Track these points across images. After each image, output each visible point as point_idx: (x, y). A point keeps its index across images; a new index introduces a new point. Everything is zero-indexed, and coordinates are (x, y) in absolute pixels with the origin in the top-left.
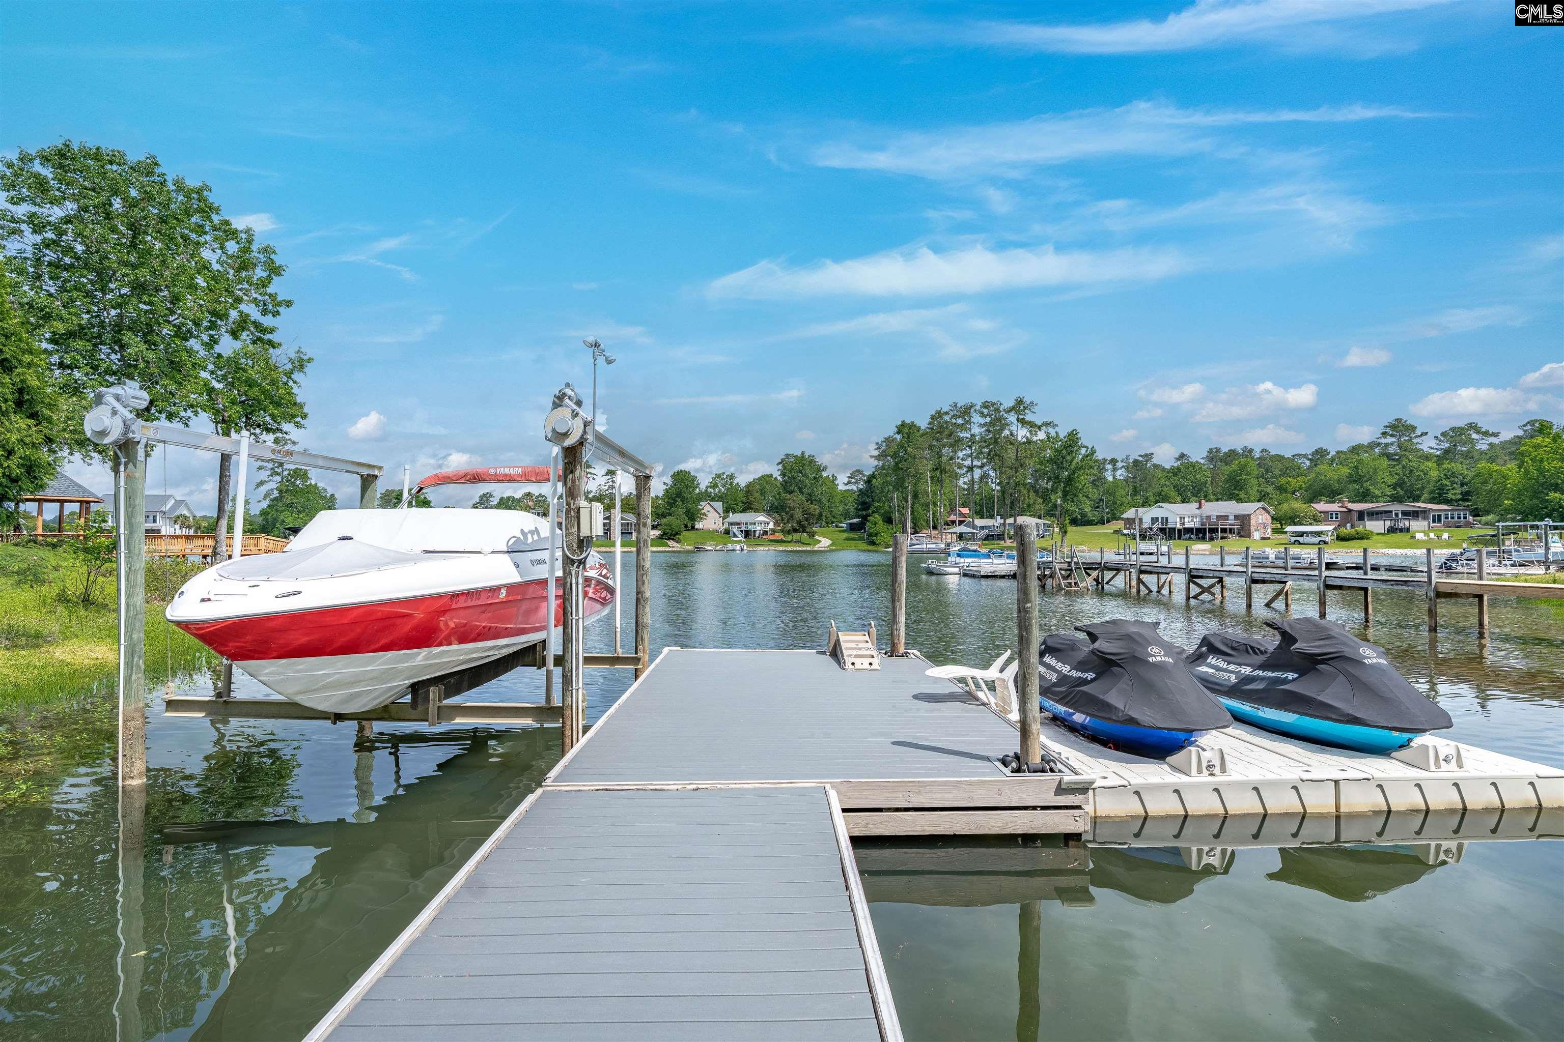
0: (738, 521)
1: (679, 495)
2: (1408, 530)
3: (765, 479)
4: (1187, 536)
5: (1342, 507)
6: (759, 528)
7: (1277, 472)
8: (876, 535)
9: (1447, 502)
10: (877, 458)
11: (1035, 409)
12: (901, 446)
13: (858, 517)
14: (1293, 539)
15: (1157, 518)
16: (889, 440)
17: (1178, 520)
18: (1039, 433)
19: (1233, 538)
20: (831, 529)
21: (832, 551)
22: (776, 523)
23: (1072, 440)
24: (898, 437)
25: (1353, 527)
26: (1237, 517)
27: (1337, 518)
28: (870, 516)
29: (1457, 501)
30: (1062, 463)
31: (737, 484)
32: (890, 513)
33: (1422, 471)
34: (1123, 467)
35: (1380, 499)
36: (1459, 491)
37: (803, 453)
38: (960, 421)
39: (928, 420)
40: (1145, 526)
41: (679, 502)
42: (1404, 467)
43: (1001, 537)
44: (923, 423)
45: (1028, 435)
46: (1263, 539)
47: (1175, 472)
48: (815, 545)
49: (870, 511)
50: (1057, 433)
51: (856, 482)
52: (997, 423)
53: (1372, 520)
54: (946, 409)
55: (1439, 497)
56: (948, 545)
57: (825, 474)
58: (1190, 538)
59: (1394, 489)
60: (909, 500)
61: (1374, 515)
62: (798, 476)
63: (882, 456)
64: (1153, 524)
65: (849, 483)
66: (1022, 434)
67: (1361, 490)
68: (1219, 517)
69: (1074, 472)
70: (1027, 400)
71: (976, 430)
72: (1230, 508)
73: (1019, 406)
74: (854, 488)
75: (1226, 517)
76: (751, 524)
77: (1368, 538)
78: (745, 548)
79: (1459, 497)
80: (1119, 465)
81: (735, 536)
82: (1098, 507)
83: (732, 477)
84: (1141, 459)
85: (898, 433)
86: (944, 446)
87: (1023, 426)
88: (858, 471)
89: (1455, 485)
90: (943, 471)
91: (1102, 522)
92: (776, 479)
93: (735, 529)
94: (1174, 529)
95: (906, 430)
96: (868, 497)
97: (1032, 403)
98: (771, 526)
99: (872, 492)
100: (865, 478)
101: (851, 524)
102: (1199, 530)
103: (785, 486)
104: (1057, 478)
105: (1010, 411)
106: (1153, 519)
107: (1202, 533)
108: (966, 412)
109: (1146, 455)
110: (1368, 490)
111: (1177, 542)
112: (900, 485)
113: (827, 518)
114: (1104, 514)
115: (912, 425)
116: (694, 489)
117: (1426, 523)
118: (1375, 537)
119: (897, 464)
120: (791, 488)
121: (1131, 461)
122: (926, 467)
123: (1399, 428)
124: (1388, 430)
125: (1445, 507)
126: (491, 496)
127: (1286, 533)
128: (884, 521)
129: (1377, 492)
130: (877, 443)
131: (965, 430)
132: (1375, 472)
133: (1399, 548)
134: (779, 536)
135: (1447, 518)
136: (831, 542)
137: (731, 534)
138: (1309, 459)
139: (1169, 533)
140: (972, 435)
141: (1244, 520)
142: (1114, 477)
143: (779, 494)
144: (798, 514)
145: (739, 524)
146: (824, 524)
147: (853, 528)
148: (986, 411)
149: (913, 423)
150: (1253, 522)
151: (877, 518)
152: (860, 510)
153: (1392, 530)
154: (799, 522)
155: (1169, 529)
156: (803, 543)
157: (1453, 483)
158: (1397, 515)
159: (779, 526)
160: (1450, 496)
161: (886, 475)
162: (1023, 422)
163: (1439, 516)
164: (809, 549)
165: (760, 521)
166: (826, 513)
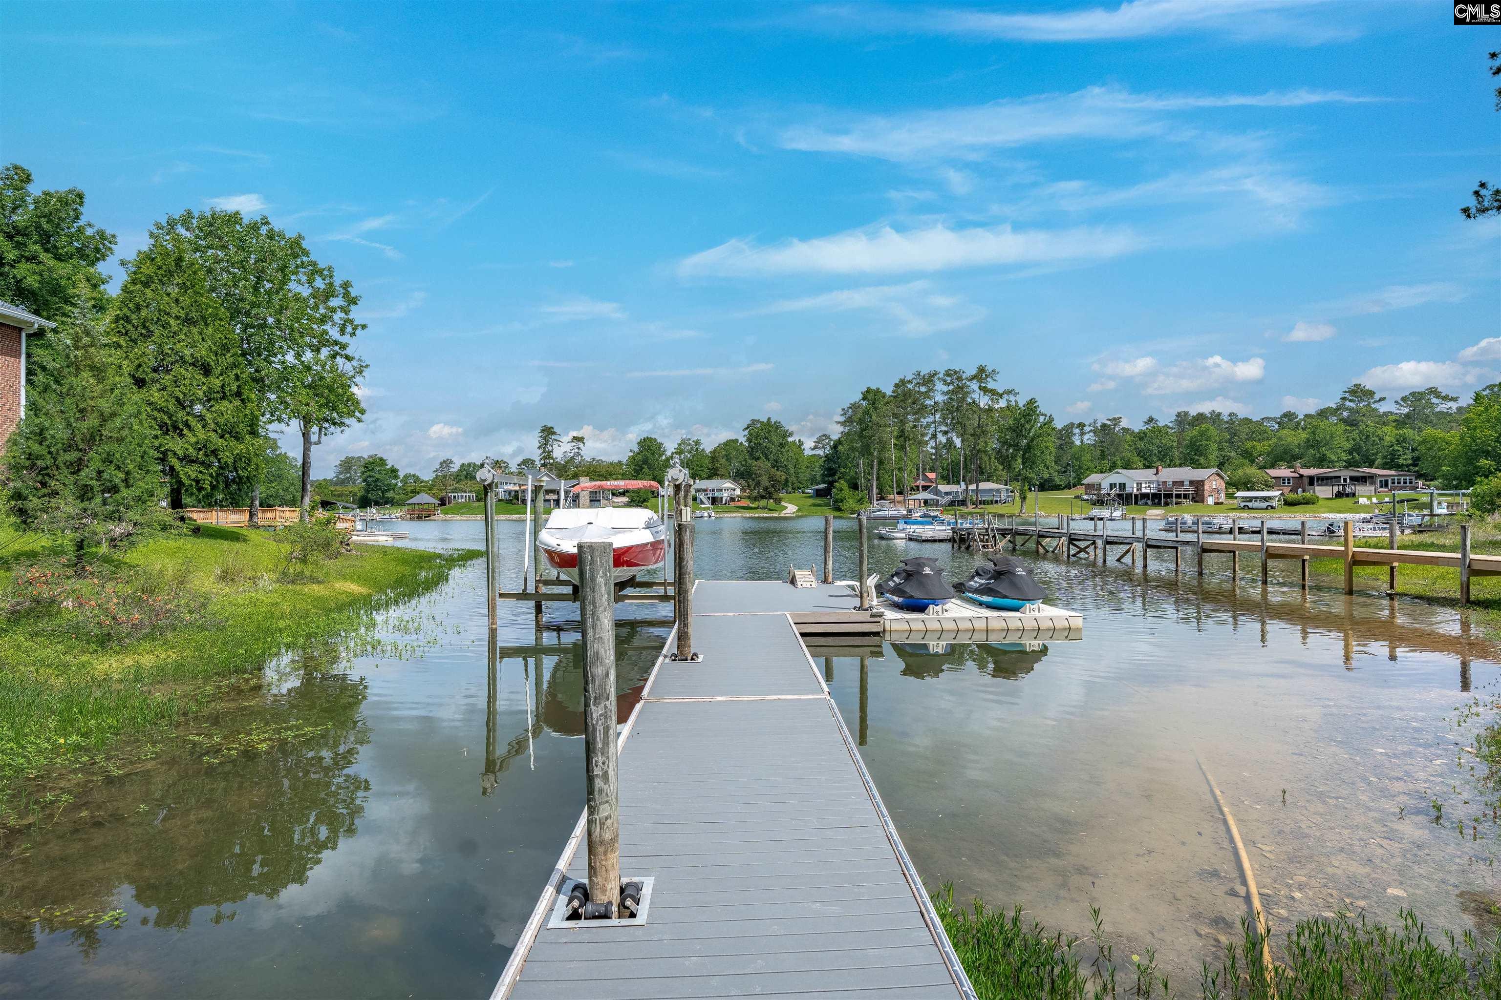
0: (704, 487)
1: (645, 461)
2: (1354, 495)
3: (731, 444)
4: (1144, 501)
5: (1294, 472)
6: (725, 495)
7: (1243, 436)
8: (842, 501)
9: (1398, 467)
10: (843, 424)
11: (997, 377)
12: (866, 412)
13: (824, 483)
14: (1242, 504)
15: (1115, 484)
16: (854, 406)
17: (1135, 485)
18: (1000, 400)
19: (1188, 503)
20: (798, 495)
21: (798, 517)
22: (743, 490)
23: (1031, 407)
24: (864, 403)
25: (1304, 491)
26: (1191, 483)
27: (1289, 483)
28: (836, 482)
29: (1408, 466)
30: (1021, 431)
31: (703, 450)
32: (855, 479)
33: (1378, 436)
34: (1091, 431)
35: (1336, 464)
36: (1409, 457)
37: (769, 419)
38: (923, 389)
39: (892, 388)
40: (1103, 492)
41: (646, 469)
42: (1361, 432)
43: (963, 503)
44: (888, 390)
45: (990, 403)
46: (1217, 504)
47: (1141, 436)
48: (781, 511)
49: (836, 477)
50: (1016, 401)
51: (823, 447)
52: (959, 391)
53: (1321, 485)
54: (908, 378)
55: (1391, 463)
56: (910, 511)
57: (790, 439)
58: (1146, 504)
59: (1350, 453)
60: (875, 466)
61: (1324, 480)
62: (764, 442)
63: (848, 421)
64: (1111, 489)
65: (815, 448)
66: (984, 401)
67: (1318, 455)
68: (1175, 483)
69: (1032, 440)
70: (989, 369)
71: (940, 398)
72: (1186, 474)
73: (981, 374)
74: (821, 452)
75: (1181, 483)
76: (718, 490)
77: (1313, 503)
78: (713, 514)
79: (1410, 462)
80: (1087, 429)
81: (702, 503)
82: (1065, 472)
83: (697, 443)
84: (1109, 423)
85: (864, 399)
86: (908, 414)
87: (985, 394)
88: (824, 435)
89: (1406, 451)
90: (907, 439)
91: (1068, 487)
92: (741, 443)
93: (702, 496)
94: (1131, 494)
95: (870, 397)
96: (835, 463)
97: (994, 371)
98: (738, 492)
99: (838, 458)
100: (832, 443)
101: (817, 490)
102: (1155, 496)
103: (751, 451)
104: (1017, 445)
105: (972, 379)
106: (1111, 485)
107: (1158, 499)
108: (928, 380)
109: (1115, 419)
110: (1324, 455)
111: (1133, 507)
112: (866, 451)
113: (793, 484)
114: (1071, 479)
115: (878, 391)
116: (660, 456)
117: (1373, 488)
118: (1320, 502)
119: (862, 430)
120: (757, 454)
121: (1099, 425)
122: (890, 436)
123: (1358, 392)
124: (1347, 395)
125: (1392, 472)
126: (451, 462)
127: (1236, 498)
128: (849, 487)
129: (1333, 458)
130: (843, 409)
131: (929, 398)
132: (1332, 437)
133: (1340, 512)
134: (746, 503)
135: (1393, 483)
136: (797, 508)
137: (698, 501)
138: (1277, 423)
139: (1125, 498)
140: (935, 403)
141: (1198, 485)
142: (1082, 441)
143: (745, 460)
144: (765, 481)
145: (705, 490)
146: (790, 490)
147: (819, 494)
148: (949, 379)
149: (878, 389)
150: (1207, 487)
151: (843, 484)
152: (826, 476)
153: (1339, 495)
154: (766, 489)
155: (1127, 494)
156: (770, 510)
157: (1404, 448)
158: (1345, 480)
159: (745, 492)
160: (1401, 461)
161: (852, 442)
162: (985, 390)
163: (1386, 481)
164: (775, 515)
165: (727, 488)
166: (793, 479)
